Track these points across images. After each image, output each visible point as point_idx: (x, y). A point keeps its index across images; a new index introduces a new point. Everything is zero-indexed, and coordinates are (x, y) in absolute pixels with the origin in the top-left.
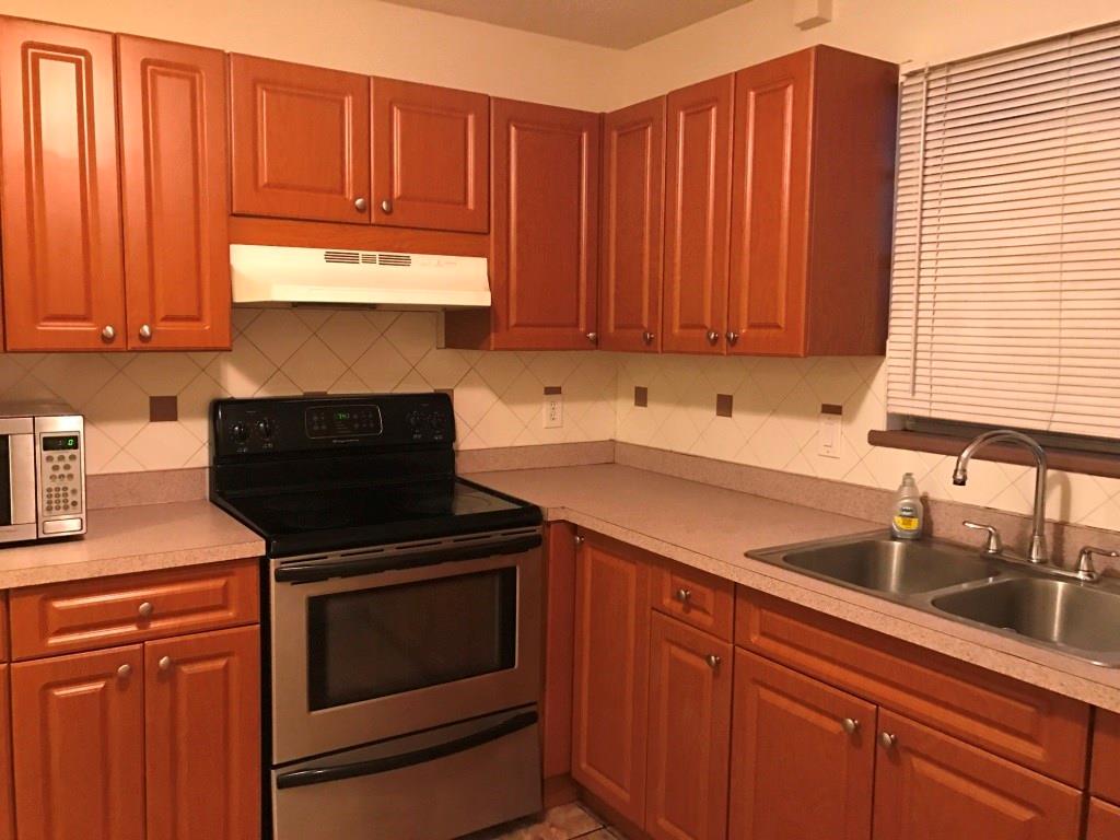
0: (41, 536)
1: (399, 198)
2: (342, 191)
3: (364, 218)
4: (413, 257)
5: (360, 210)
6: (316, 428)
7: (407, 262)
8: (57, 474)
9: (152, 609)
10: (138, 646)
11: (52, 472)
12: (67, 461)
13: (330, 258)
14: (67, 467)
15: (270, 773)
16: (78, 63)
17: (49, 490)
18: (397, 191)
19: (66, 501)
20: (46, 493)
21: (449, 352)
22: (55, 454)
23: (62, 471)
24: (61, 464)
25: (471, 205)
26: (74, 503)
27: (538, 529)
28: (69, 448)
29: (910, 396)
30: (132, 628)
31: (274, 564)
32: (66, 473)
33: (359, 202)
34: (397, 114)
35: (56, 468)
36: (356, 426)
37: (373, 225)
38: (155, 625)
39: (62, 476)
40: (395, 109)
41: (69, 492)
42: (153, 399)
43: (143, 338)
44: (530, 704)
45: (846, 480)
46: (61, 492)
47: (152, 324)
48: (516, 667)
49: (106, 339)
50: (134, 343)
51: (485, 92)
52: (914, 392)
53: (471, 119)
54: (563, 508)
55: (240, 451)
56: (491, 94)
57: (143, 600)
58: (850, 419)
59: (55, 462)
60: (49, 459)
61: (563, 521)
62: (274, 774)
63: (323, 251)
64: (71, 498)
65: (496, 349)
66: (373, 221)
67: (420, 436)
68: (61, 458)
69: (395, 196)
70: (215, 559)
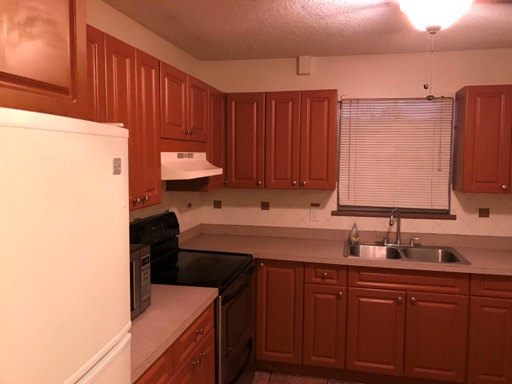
0: (142, 311)
4: (194, 154)
12: (147, 270)
14: (147, 273)
18: (192, 125)
20: (142, 289)
21: (168, 192)
22: (144, 267)
28: (147, 263)
29: (347, 199)
32: (147, 276)
35: (144, 275)
36: (157, 232)
41: (147, 285)
45: (323, 228)
52: (349, 198)
58: (323, 208)
59: (144, 272)
64: (148, 289)
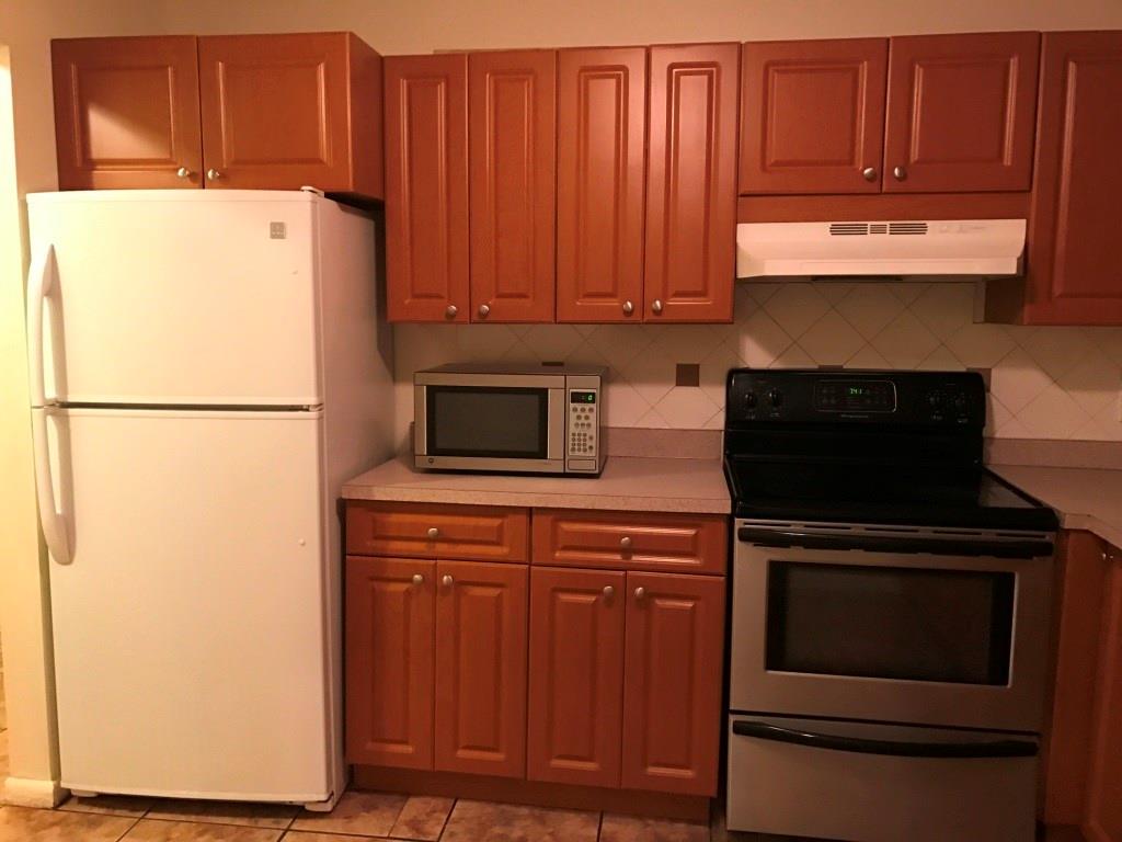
0: (567, 471)
1: (917, 162)
2: (851, 162)
3: (874, 188)
4: (929, 223)
5: (871, 179)
6: (825, 401)
7: (922, 230)
8: (580, 422)
9: (631, 543)
10: (622, 573)
11: (576, 421)
12: (587, 413)
13: (835, 231)
14: (587, 418)
15: (728, 718)
16: (618, 77)
17: (574, 435)
18: (915, 155)
19: (584, 445)
20: (571, 437)
21: (989, 326)
22: (579, 406)
23: (583, 420)
24: (583, 415)
25: (1007, 161)
26: (591, 448)
27: (1049, 537)
28: (589, 402)
30: (618, 557)
31: (739, 523)
32: (586, 422)
33: (867, 171)
34: (919, 72)
35: (579, 417)
36: (869, 401)
37: (885, 193)
38: (636, 558)
39: (583, 425)
40: (917, 67)
41: (587, 438)
42: (678, 365)
43: (657, 312)
44: (1030, 734)
46: (582, 437)
47: (664, 299)
48: (1009, 686)
49: (628, 313)
50: (649, 316)
51: (1036, 29)
53: (1014, 63)
54: (1089, 516)
55: (748, 417)
56: (1041, 30)
57: (626, 535)
59: (579, 413)
60: (575, 410)
61: (1087, 532)
62: (732, 718)
63: (829, 224)
64: (589, 443)
65: (1029, 324)
66: (884, 189)
67: (940, 418)
68: (583, 410)
69: (912, 161)
70: (686, 510)
